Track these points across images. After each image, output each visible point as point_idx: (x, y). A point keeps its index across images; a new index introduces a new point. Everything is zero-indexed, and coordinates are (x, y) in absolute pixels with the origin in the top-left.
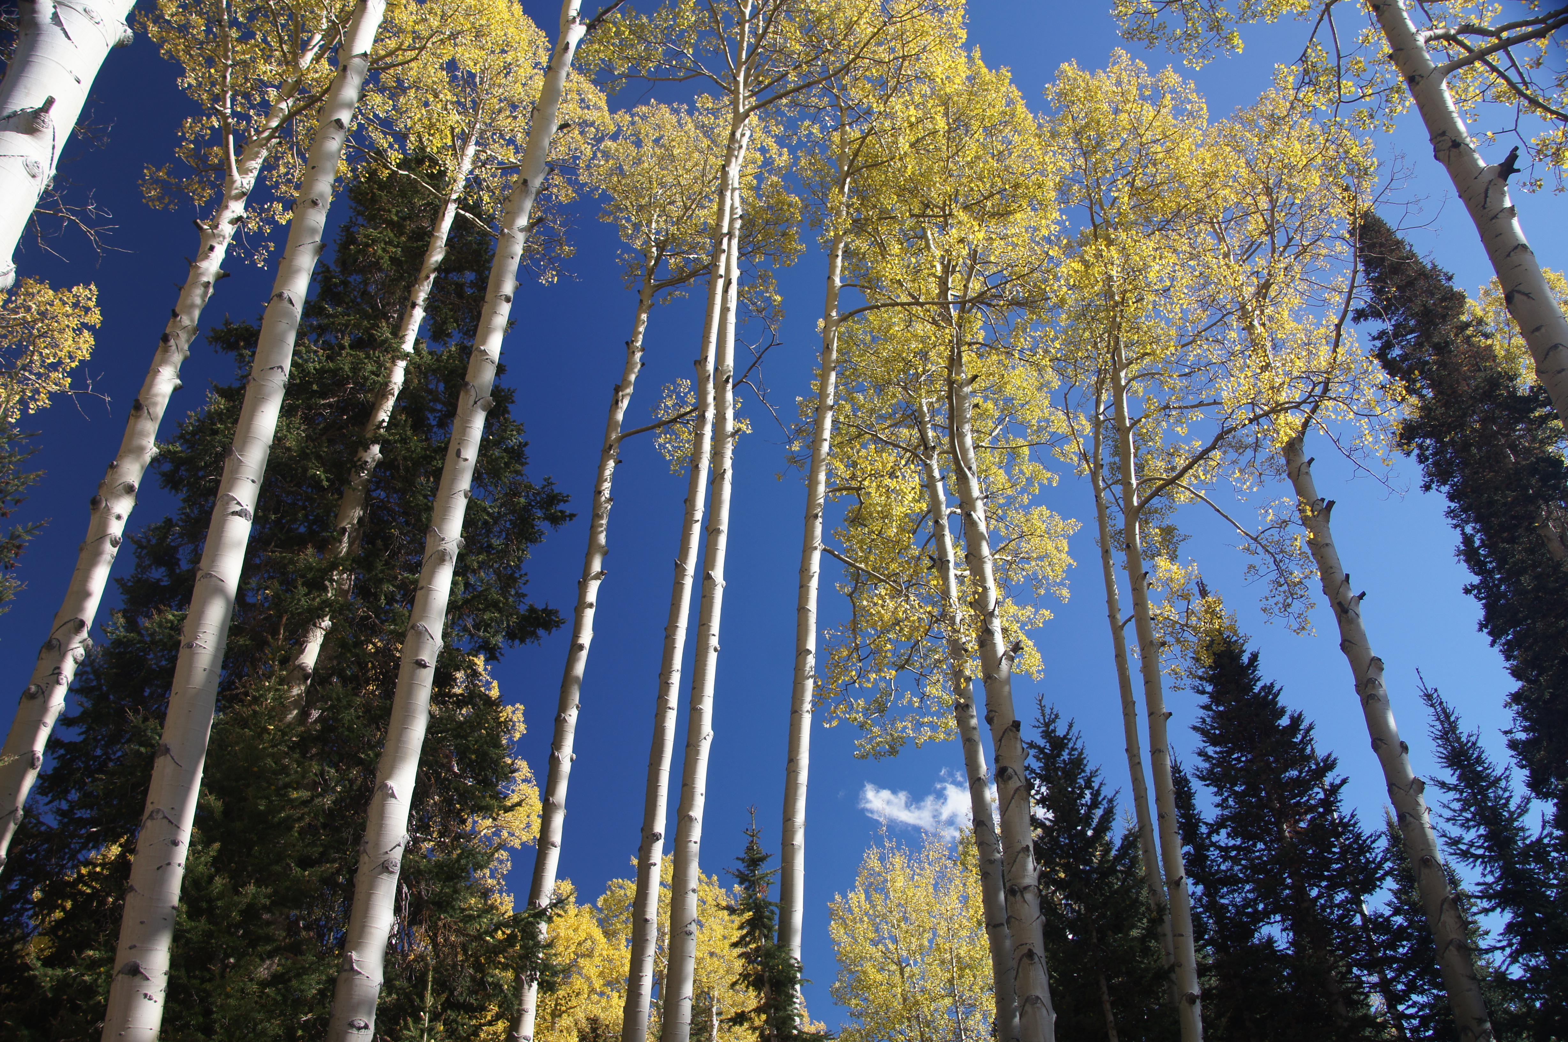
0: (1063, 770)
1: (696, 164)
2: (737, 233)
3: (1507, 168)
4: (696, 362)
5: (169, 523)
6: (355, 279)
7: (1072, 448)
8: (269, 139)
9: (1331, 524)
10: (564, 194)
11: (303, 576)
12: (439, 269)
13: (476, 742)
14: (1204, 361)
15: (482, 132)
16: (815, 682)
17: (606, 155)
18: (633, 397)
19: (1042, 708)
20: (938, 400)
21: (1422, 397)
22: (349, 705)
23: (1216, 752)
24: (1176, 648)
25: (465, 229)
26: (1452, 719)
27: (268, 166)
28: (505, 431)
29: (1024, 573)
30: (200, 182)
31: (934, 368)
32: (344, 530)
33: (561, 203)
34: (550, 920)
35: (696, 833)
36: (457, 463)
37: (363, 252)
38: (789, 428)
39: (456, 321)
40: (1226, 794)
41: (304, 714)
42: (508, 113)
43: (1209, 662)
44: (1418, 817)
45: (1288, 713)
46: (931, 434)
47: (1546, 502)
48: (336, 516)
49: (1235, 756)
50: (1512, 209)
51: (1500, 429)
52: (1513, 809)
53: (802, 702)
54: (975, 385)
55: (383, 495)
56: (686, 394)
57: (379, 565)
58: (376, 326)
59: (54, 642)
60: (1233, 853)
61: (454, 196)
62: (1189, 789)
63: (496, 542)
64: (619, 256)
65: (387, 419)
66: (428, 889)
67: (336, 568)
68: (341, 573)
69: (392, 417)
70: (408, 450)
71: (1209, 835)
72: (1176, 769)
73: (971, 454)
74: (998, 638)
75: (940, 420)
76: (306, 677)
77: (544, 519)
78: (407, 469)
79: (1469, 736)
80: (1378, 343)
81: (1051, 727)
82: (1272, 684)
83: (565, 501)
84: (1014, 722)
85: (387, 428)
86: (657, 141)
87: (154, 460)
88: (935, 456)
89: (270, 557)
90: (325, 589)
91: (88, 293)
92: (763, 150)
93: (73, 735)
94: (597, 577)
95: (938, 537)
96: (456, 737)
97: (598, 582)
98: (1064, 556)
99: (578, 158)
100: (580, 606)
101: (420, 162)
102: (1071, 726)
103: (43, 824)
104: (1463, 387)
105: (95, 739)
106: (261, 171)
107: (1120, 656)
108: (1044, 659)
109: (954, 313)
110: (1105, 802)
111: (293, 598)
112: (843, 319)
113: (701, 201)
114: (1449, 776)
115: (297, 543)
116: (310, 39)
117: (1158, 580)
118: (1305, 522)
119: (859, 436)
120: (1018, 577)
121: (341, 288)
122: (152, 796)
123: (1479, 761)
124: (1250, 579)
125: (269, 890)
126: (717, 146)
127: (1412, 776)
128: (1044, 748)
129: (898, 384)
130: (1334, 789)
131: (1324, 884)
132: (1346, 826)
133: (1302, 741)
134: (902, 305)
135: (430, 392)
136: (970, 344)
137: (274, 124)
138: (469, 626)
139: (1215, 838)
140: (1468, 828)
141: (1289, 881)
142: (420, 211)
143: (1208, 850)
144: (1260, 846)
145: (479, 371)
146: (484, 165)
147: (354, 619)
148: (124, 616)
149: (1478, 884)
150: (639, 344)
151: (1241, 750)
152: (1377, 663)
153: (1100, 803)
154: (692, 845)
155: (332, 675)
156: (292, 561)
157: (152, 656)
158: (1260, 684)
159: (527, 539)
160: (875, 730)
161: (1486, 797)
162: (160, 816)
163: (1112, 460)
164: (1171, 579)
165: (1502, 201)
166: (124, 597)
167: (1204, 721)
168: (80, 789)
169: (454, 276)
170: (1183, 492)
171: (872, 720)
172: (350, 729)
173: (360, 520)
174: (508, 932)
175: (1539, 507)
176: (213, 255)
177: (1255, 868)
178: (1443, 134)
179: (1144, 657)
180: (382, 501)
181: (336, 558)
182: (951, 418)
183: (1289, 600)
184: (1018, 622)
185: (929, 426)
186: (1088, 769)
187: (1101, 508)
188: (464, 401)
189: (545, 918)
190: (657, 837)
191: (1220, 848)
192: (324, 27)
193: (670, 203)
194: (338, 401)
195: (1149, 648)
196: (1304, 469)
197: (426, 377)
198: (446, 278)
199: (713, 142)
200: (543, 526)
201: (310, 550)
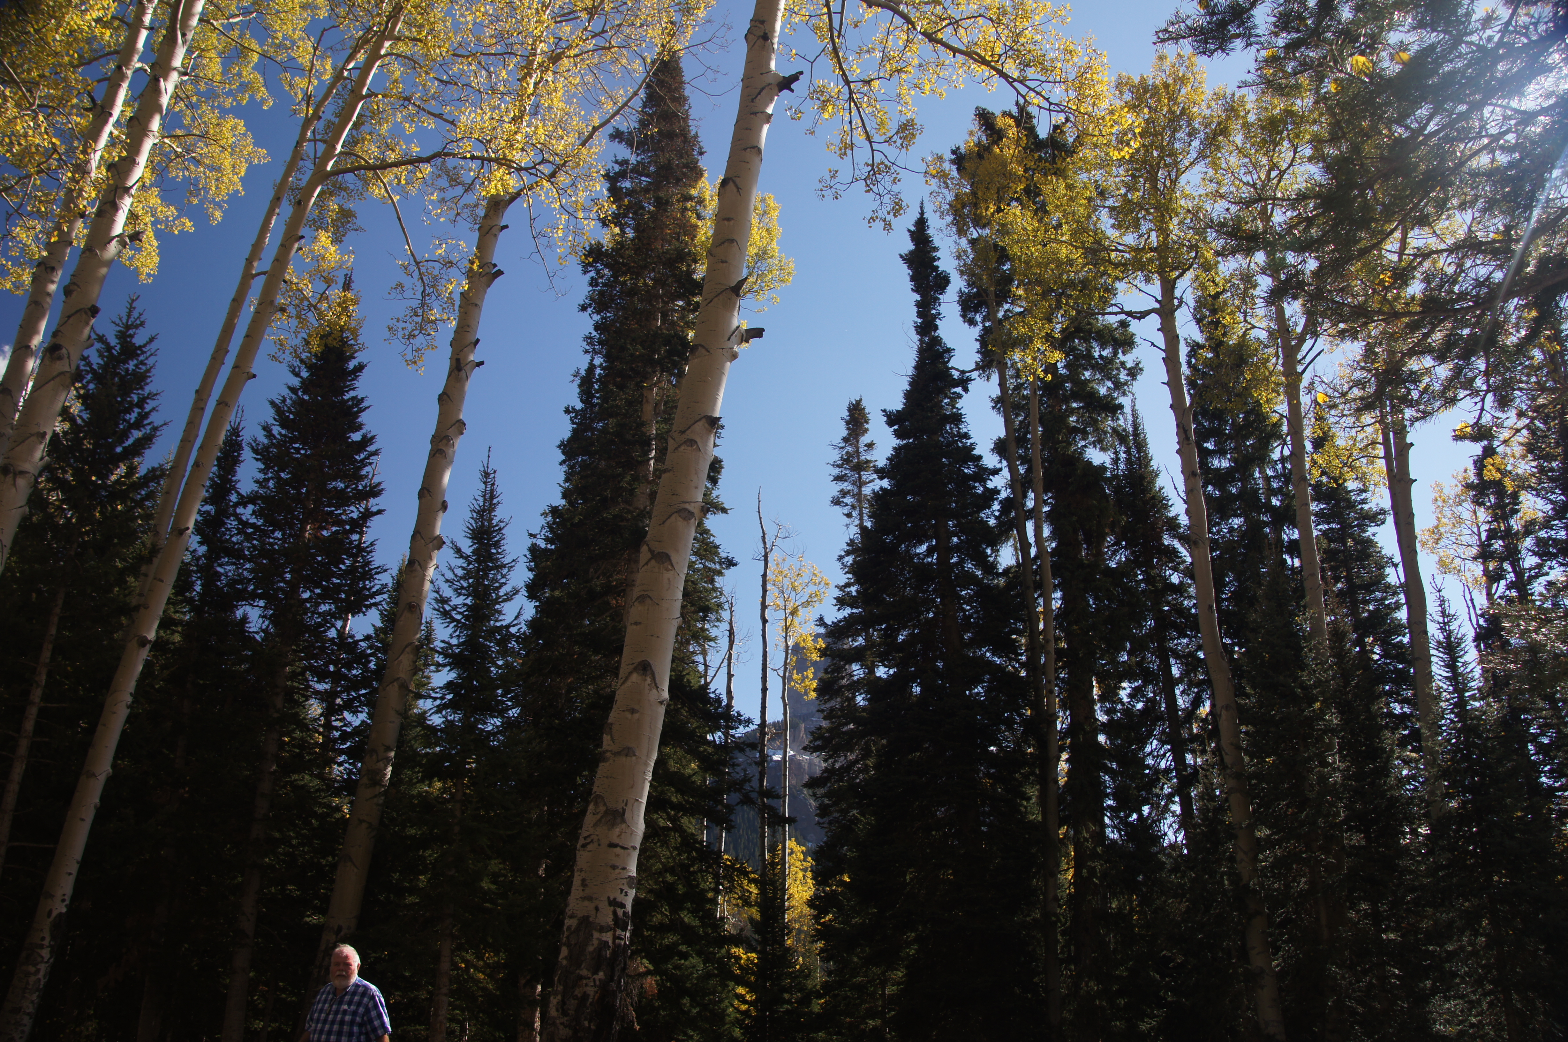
0: (122, 378)
3: (786, 83)
7: (301, 83)
9: (489, 290)
14: (464, 80)
19: (131, 309)
21: (623, 231)
23: (280, 434)
24: (294, 322)
26: (495, 501)
29: (187, 173)
40: (270, 475)
43: (316, 348)
44: (424, 569)
45: (364, 431)
47: (662, 371)
49: (297, 445)
50: (770, 116)
51: (663, 294)
52: (501, 594)
60: (250, 530)
62: (239, 455)
71: (237, 505)
72: (235, 432)
74: (121, 218)
79: (500, 521)
80: (617, 168)
81: (131, 332)
82: (363, 399)
84: (94, 306)
98: (236, 179)
102: (152, 340)
104: (658, 245)
107: (237, 302)
108: (160, 266)
110: (148, 427)
114: (467, 546)
117: (312, 251)
118: (470, 275)
120: (176, 173)
123: (497, 545)
124: (393, 295)
127: (438, 532)
128: (113, 348)
130: (367, 515)
131: (318, 591)
132: (361, 550)
133: (362, 461)
139: (240, 510)
140: (460, 594)
141: (288, 576)
143: (228, 518)
144: (278, 534)
149: (443, 641)
151: (304, 443)
152: (461, 426)
153: (144, 426)
158: (352, 394)
161: (486, 576)
163: (333, 119)
164: (323, 258)
165: (767, 106)
167: (284, 401)
170: (380, 189)
175: (654, 372)
177: (264, 552)
178: (762, 22)
179: (257, 312)
183: (416, 332)
184: (153, 216)
186: (148, 389)
187: (297, 155)
191: (240, 521)
195: (267, 306)
196: (494, 230)
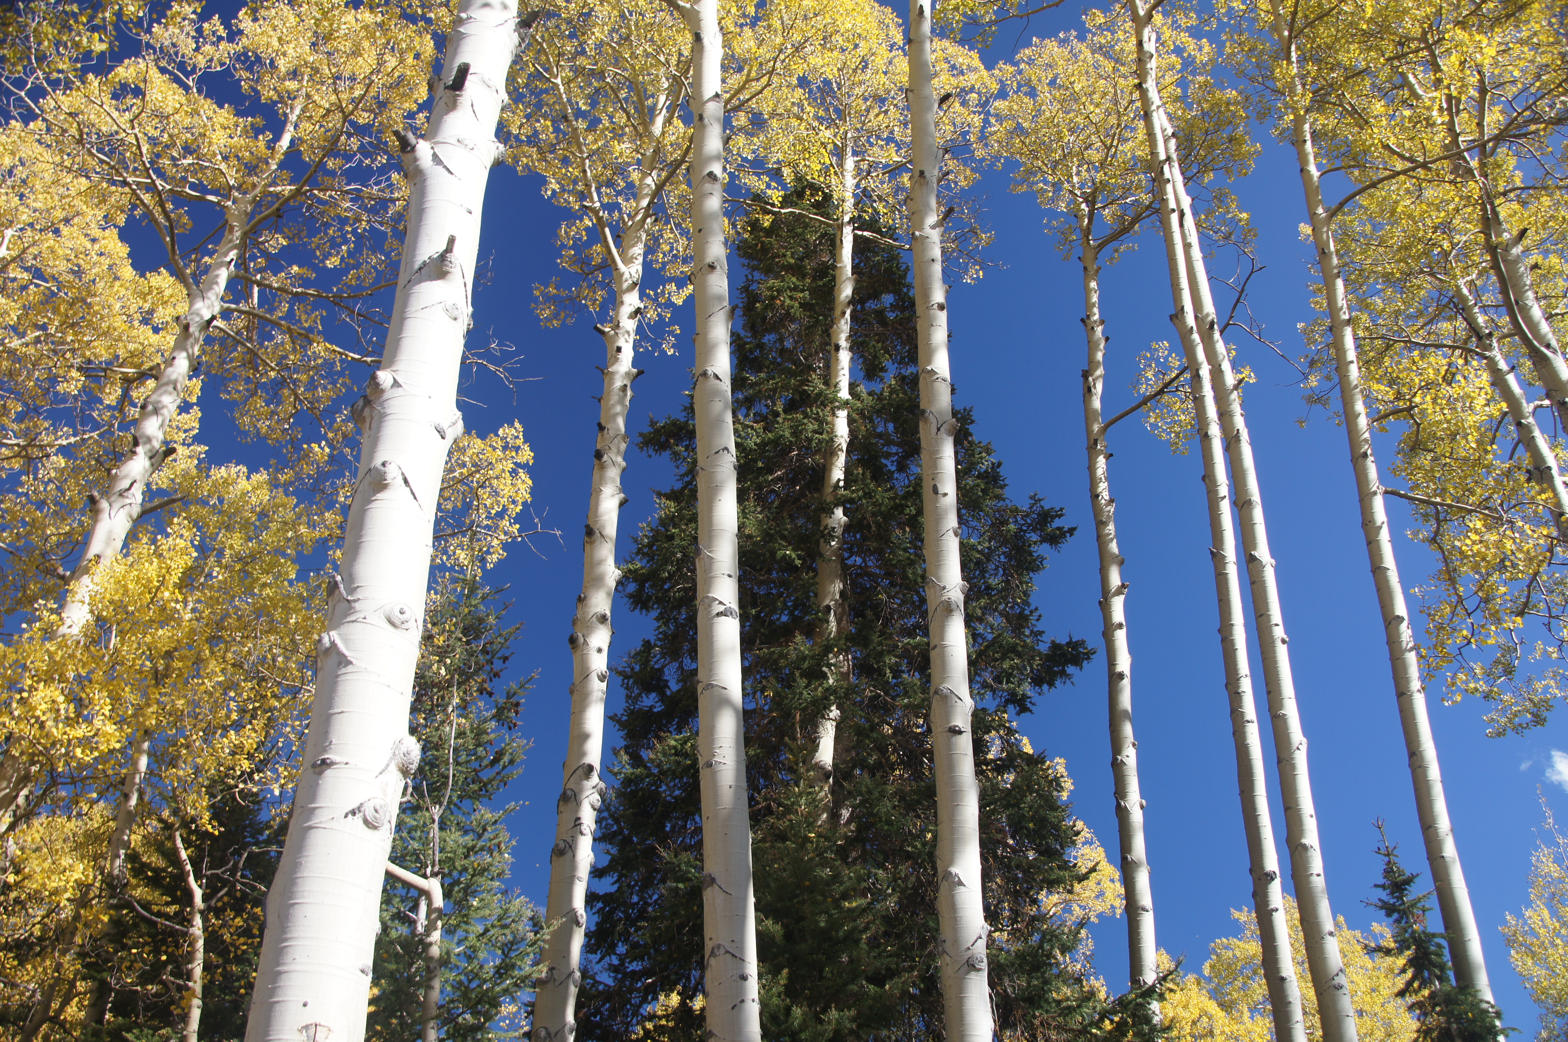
1: (1105, 94)
2: (1174, 156)
4: (1171, 317)
5: (647, 645)
6: (769, 339)
8: (644, 220)
10: (963, 177)
11: (798, 668)
12: (852, 302)
13: (1031, 808)
15: (856, 140)
16: (1420, 656)
17: (1000, 118)
18: (1105, 378)
20: (1480, 274)
22: (882, 795)
25: (869, 251)
27: (650, 250)
28: (973, 455)
30: (589, 287)
31: (1464, 238)
32: (828, 608)
33: (962, 189)
34: (1162, 998)
35: (1317, 864)
36: (936, 501)
37: (771, 307)
38: (1299, 363)
39: (887, 352)
41: (835, 816)
42: (876, 111)
46: (1481, 320)
48: (816, 595)
53: (1407, 681)
54: (1526, 242)
55: (859, 560)
56: (1166, 358)
57: (875, 638)
58: (806, 382)
59: (569, 793)
61: (846, 219)
63: (993, 581)
64: (1047, 226)
65: (842, 477)
66: (1012, 986)
67: (831, 651)
68: (836, 656)
69: (848, 472)
70: (874, 504)
73: (1545, 327)
75: (1489, 298)
76: (827, 775)
77: (1041, 542)
78: (878, 525)
83: (1060, 516)
85: (845, 487)
86: (1052, 83)
87: (619, 583)
88: (1495, 344)
89: (758, 656)
90: (825, 677)
91: (513, 432)
92: (1178, 51)
93: (607, 885)
94: (1119, 592)
95: (1529, 443)
96: (1006, 807)
97: (1122, 597)
99: (968, 132)
100: (1108, 630)
101: (800, 194)
103: (600, 983)
105: (629, 885)
106: (645, 255)
109: (1474, 164)
111: (794, 693)
112: (1332, 214)
113: (1120, 134)
115: (784, 634)
116: (655, 105)
119: (1388, 347)
121: (757, 353)
122: (708, 932)
125: (853, 1012)
126: (1123, 65)
129: (1422, 272)
134: (1404, 172)
135: (880, 436)
136: (1504, 194)
137: (645, 203)
138: (990, 681)
142: (816, 246)
145: (932, 396)
146: (869, 173)
147: (862, 702)
148: (627, 753)
150: (1096, 317)
154: (1314, 879)
155: (854, 767)
156: (782, 656)
157: (664, 787)
159: (1027, 569)
160: (1506, 698)
162: (722, 951)
166: (622, 733)
168: (626, 941)
169: (871, 305)
171: (1498, 687)
172: (889, 823)
173: (842, 593)
174: (1116, 1019)
176: (621, 356)
180: (860, 567)
181: (828, 639)
182: (1504, 292)
185: (1476, 310)
188: (926, 432)
189: (1156, 996)
190: (1271, 877)
192: (666, 85)
193: (1086, 149)
194: (786, 473)
197: (871, 421)
198: (863, 308)
199: (1117, 61)
200: (1043, 550)
201: (799, 638)
